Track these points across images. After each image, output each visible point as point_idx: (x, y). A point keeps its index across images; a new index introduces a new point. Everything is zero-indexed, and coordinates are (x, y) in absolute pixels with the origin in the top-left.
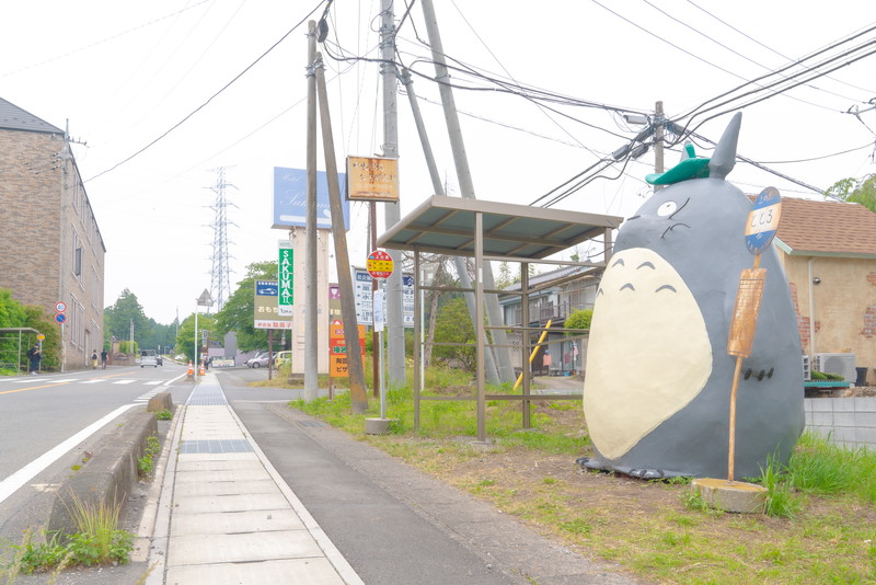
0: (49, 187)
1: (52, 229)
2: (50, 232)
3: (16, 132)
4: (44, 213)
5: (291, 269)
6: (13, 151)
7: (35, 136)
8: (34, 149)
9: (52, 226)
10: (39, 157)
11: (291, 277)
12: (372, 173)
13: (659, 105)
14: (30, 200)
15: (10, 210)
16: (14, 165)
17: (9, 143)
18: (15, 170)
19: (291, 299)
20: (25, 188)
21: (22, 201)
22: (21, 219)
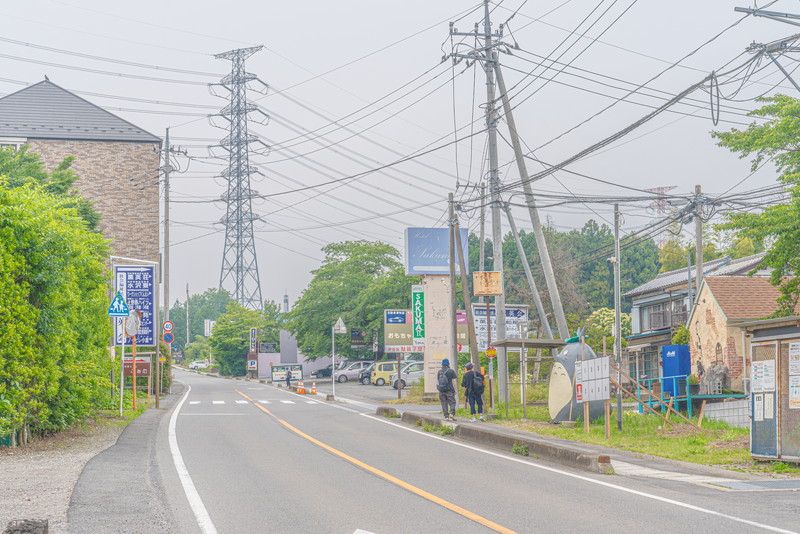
0: (148, 199)
1: (152, 243)
2: (150, 246)
3: (115, 144)
4: (143, 226)
5: (422, 308)
6: (112, 164)
7: (133, 146)
8: (133, 160)
9: (151, 240)
10: (137, 168)
11: (423, 315)
12: (486, 281)
13: (698, 188)
14: (129, 213)
15: (110, 225)
16: (114, 177)
17: (108, 155)
18: (115, 183)
19: (423, 333)
20: (124, 201)
21: (123, 215)
22: (121, 235)
